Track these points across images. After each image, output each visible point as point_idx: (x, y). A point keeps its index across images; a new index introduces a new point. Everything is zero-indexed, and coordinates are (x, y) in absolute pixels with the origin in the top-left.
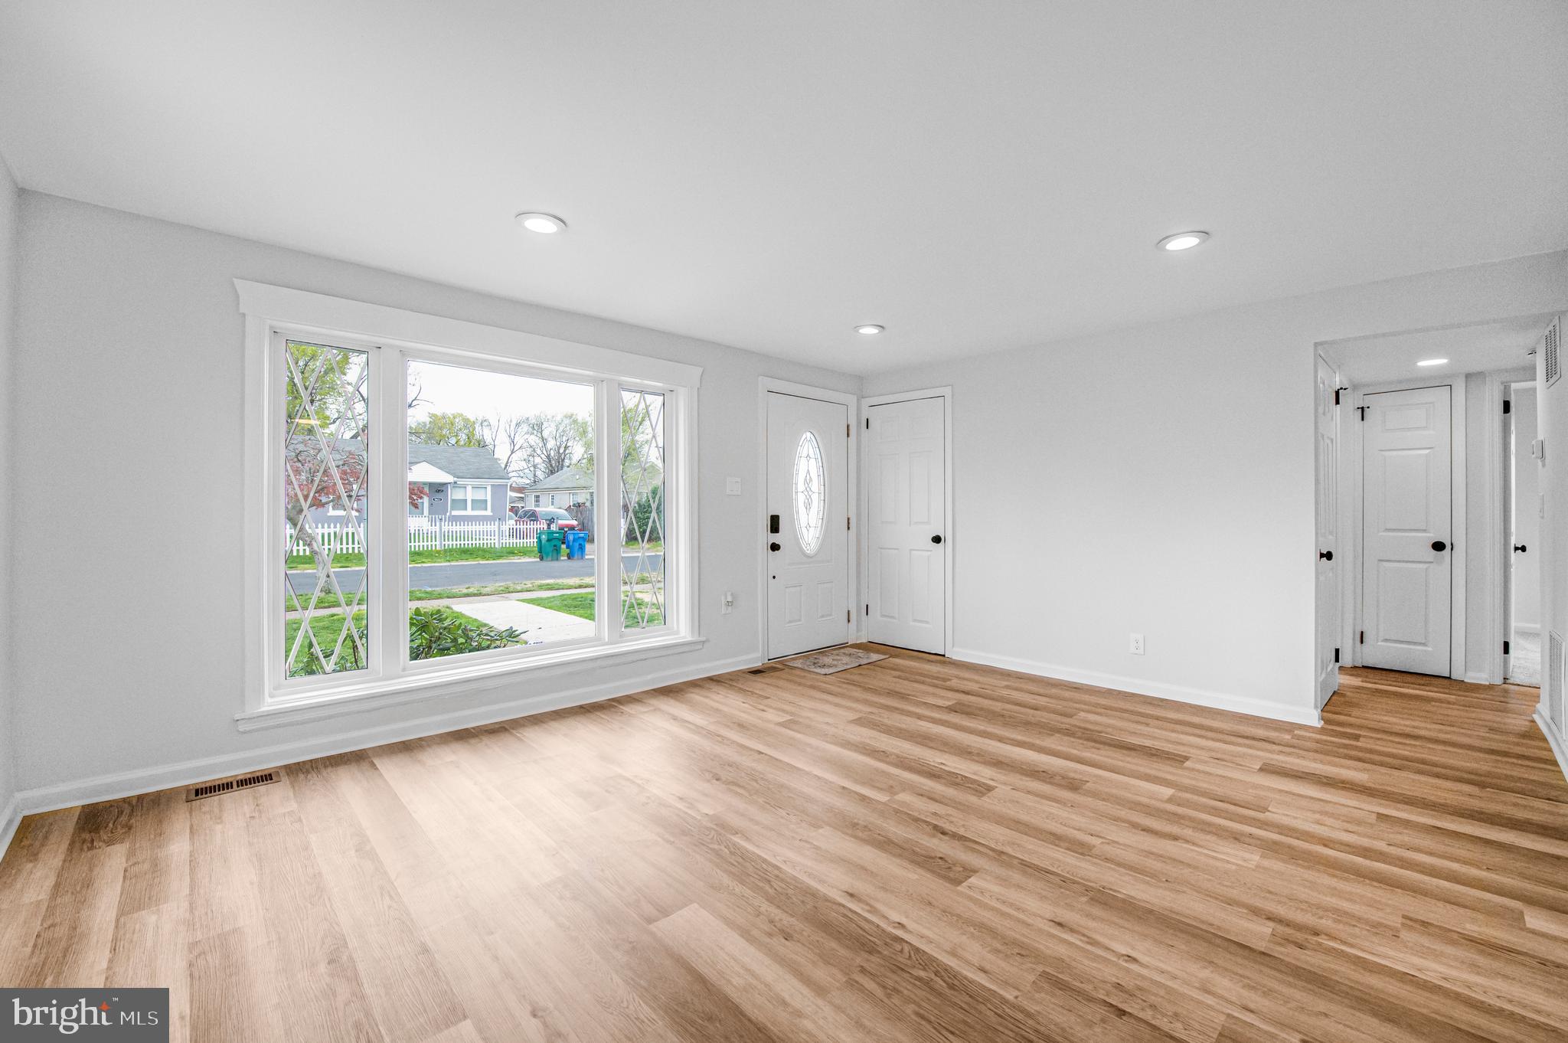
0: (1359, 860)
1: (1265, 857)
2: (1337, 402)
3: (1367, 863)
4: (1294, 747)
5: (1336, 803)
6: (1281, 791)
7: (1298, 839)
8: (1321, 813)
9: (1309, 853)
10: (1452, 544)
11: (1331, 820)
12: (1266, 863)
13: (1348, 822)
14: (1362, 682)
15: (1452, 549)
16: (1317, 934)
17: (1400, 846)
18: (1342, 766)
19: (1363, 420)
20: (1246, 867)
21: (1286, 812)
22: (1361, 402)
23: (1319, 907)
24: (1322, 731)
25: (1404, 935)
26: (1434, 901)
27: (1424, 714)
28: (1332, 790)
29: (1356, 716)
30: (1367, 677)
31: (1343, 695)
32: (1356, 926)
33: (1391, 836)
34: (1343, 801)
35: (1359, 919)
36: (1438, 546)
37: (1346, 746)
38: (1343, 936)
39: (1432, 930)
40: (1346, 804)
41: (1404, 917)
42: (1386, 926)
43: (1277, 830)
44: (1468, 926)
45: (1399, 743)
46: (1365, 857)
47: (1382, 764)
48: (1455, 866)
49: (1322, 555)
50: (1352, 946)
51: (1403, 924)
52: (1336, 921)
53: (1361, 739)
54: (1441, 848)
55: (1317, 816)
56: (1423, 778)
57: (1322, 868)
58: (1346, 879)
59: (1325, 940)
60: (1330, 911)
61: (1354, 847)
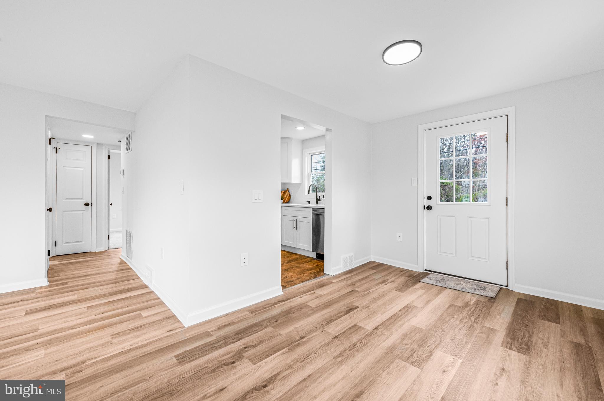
0: (88, 326)
1: (46, 349)
2: (50, 143)
3: (91, 326)
4: (39, 298)
5: (69, 311)
6: (41, 318)
7: (59, 333)
8: (64, 318)
9: (67, 335)
10: (92, 204)
11: (70, 318)
12: (49, 351)
13: (77, 316)
14: (58, 262)
15: (92, 205)
16: (84, 362)
17: (99, 314)
18: (65, 297)
19: (56, 153)
20: (39, 359)
21: (48, 326)
22: (56, 145)
23: (80, 352)
24: (49, 286)
25: (114, 341)
26: (117, 325)
27: (87, 267)
28: (64, 307)
29: (62, 276)
30: (59, 259)
31: (53, 269)
32: (97, 349)
33: (95, 312)
34: (71, 309)
35: (97, 346)
36: (87, 205)
37: (63, 288)
38: (95, 356)
39: (121, 334)
40: (73, 309)
41: (111, 335)
42: (107, 342)
43: (47, 335)
44: (130, 326)
45: (83, 280)
46: (90, 324)
47: (80, 290)
48: (119, 311)
49: (48, 210)
50: (99, 357)
51: (112, 338)
52: (89, 353)
53: (68, 283)
54: (112, 308)
55: (63, 320)
56: (96, 288)
57: (75, 338)
58: (86, 336)
59: (88, 362)
60: (85, 351)
61: (84, 323)
